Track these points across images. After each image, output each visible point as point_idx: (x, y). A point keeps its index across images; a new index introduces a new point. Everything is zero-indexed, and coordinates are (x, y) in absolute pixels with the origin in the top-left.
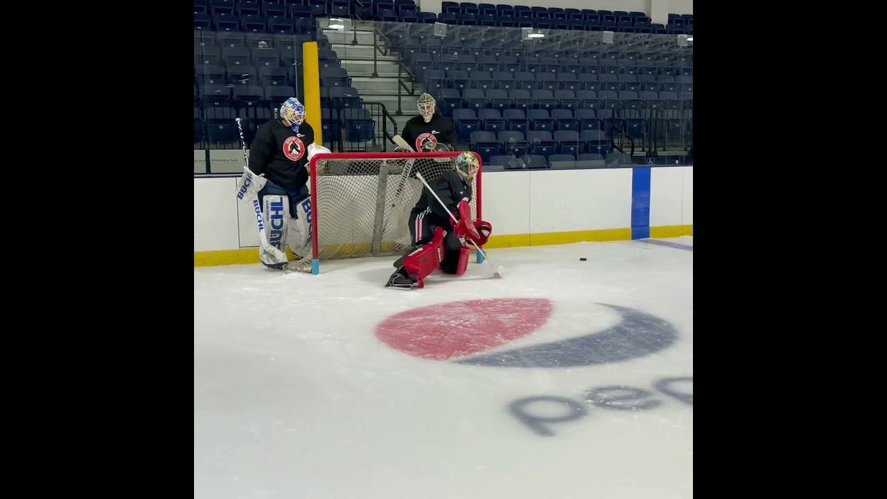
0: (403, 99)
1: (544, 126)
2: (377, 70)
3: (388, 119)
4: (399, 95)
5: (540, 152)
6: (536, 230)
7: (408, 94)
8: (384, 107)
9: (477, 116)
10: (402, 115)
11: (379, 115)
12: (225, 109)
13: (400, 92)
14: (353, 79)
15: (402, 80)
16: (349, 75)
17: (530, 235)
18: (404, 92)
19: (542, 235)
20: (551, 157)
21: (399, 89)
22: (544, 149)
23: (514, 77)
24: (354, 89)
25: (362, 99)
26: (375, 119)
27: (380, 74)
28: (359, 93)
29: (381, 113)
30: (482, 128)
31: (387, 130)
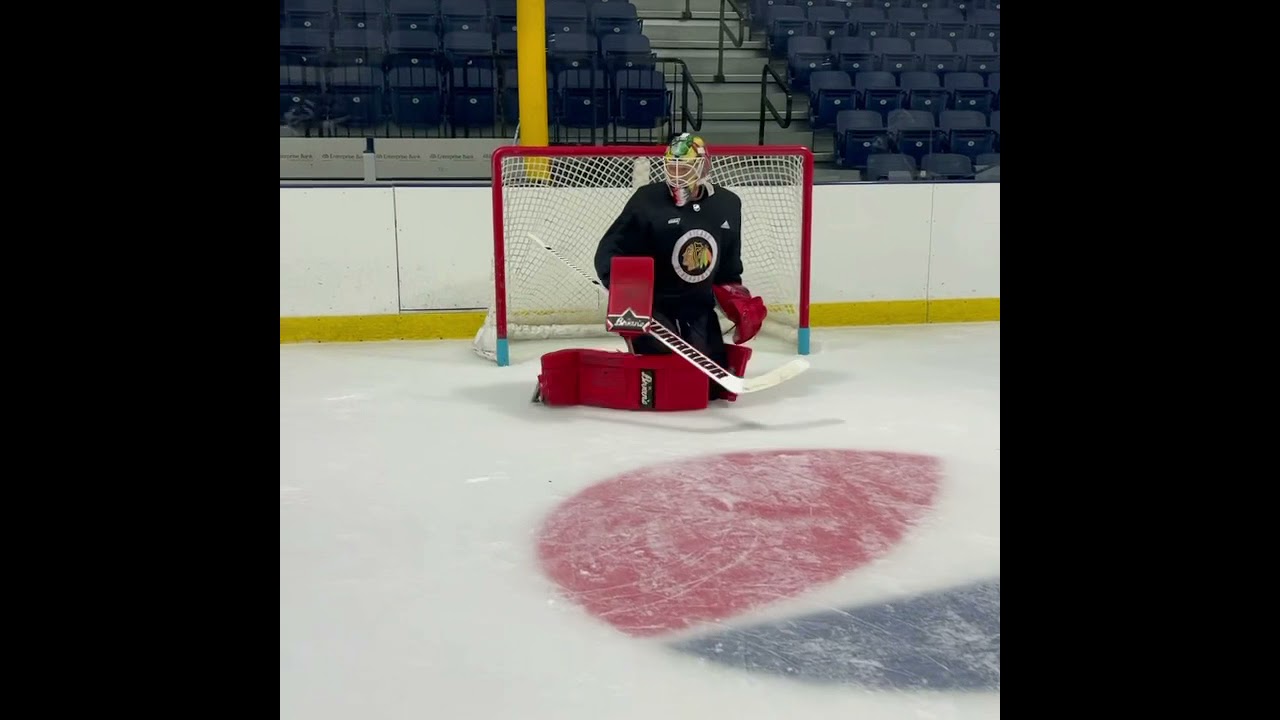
0: (726, 54)
1: (973, 102)
2: (691, 7)
3: (690, 90)
4: (721, 49)
5: (962, 150)
6: (939, 294)
7: (734, 47)
8: (685, 67)
9: (853, 84)
10: (725, 83)
11: (675, 82)
12: (427, 70)
13: (721, 44)
14: (645, 22)
15: (728, 23)
16: (639, 15)
17: (928, 303)
18: (728, 43)
19: (951, 303)
20: (979, 158)
21: (721, 39)
22: (971, 144)
23: (926, 17)
24: (645, 37)
25: (655, 54)
26: (670, 87)
27: (695, 14)
28: (651, 45)
29: (680, 77)
30: (861, 105)
31: (689, 106)
